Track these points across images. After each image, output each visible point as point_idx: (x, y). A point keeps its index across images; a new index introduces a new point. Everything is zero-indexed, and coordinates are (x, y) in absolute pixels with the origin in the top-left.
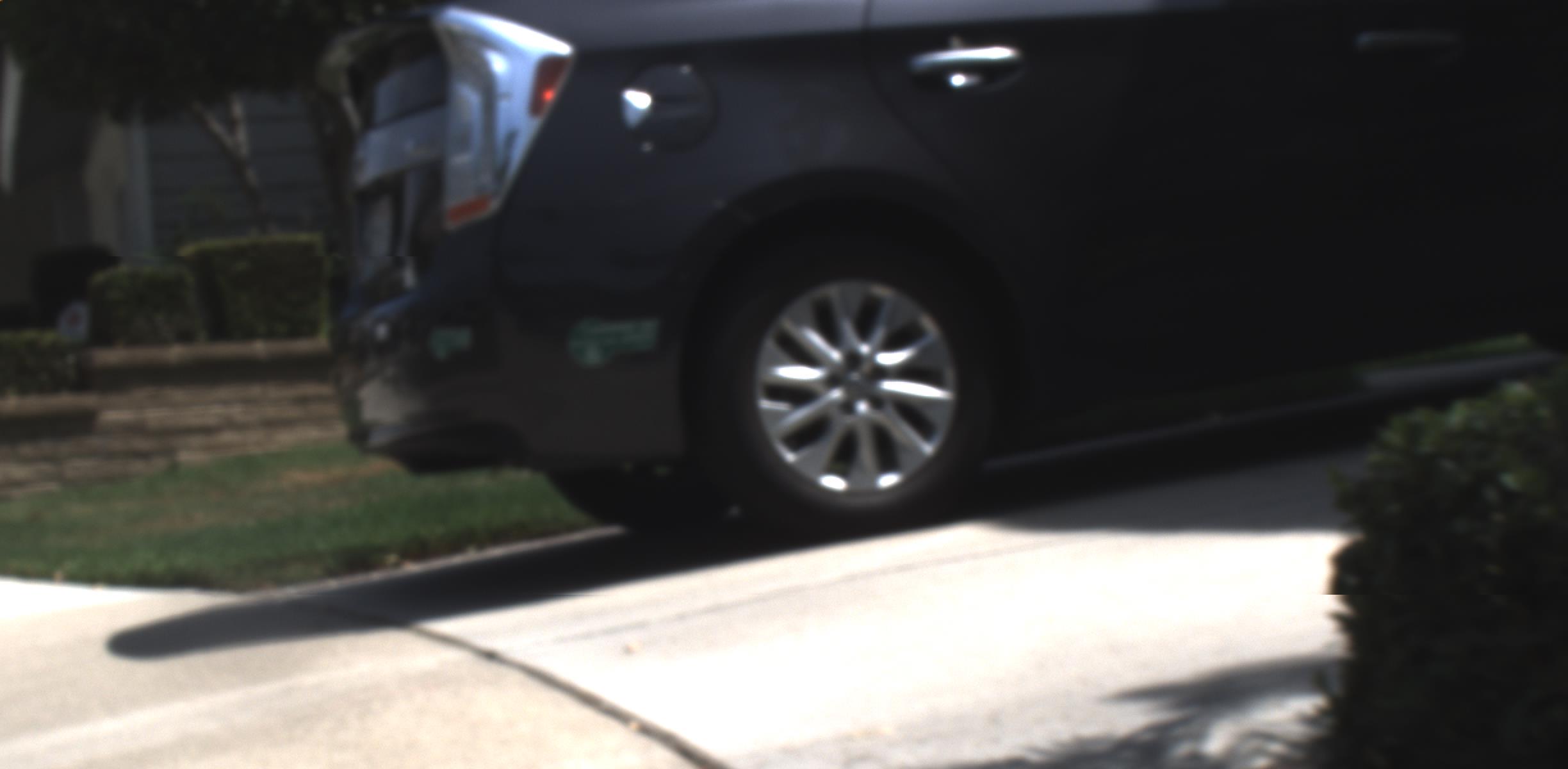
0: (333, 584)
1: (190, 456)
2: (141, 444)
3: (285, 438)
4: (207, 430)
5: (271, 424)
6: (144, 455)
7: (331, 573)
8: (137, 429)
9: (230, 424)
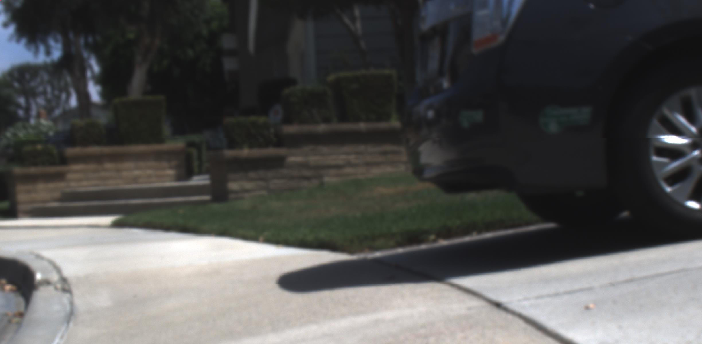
0: (400, 250)
1: (330, 179)
2: (307, 173)
3: (376, 171)
4: (338, 167)
5: (369, 164)
6: (308, 178)
7: (400, 245)
8: (305, 166)
9: (349, 164)
